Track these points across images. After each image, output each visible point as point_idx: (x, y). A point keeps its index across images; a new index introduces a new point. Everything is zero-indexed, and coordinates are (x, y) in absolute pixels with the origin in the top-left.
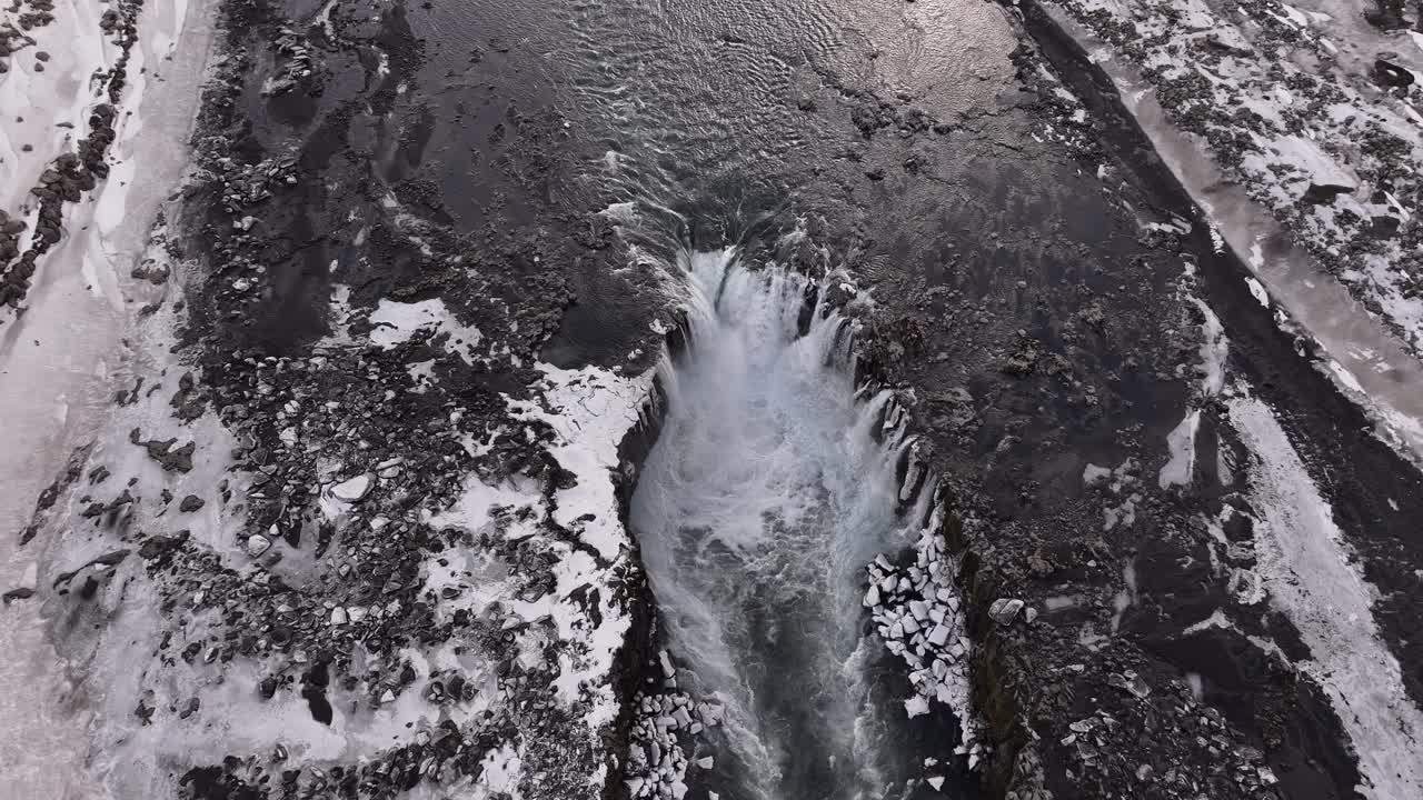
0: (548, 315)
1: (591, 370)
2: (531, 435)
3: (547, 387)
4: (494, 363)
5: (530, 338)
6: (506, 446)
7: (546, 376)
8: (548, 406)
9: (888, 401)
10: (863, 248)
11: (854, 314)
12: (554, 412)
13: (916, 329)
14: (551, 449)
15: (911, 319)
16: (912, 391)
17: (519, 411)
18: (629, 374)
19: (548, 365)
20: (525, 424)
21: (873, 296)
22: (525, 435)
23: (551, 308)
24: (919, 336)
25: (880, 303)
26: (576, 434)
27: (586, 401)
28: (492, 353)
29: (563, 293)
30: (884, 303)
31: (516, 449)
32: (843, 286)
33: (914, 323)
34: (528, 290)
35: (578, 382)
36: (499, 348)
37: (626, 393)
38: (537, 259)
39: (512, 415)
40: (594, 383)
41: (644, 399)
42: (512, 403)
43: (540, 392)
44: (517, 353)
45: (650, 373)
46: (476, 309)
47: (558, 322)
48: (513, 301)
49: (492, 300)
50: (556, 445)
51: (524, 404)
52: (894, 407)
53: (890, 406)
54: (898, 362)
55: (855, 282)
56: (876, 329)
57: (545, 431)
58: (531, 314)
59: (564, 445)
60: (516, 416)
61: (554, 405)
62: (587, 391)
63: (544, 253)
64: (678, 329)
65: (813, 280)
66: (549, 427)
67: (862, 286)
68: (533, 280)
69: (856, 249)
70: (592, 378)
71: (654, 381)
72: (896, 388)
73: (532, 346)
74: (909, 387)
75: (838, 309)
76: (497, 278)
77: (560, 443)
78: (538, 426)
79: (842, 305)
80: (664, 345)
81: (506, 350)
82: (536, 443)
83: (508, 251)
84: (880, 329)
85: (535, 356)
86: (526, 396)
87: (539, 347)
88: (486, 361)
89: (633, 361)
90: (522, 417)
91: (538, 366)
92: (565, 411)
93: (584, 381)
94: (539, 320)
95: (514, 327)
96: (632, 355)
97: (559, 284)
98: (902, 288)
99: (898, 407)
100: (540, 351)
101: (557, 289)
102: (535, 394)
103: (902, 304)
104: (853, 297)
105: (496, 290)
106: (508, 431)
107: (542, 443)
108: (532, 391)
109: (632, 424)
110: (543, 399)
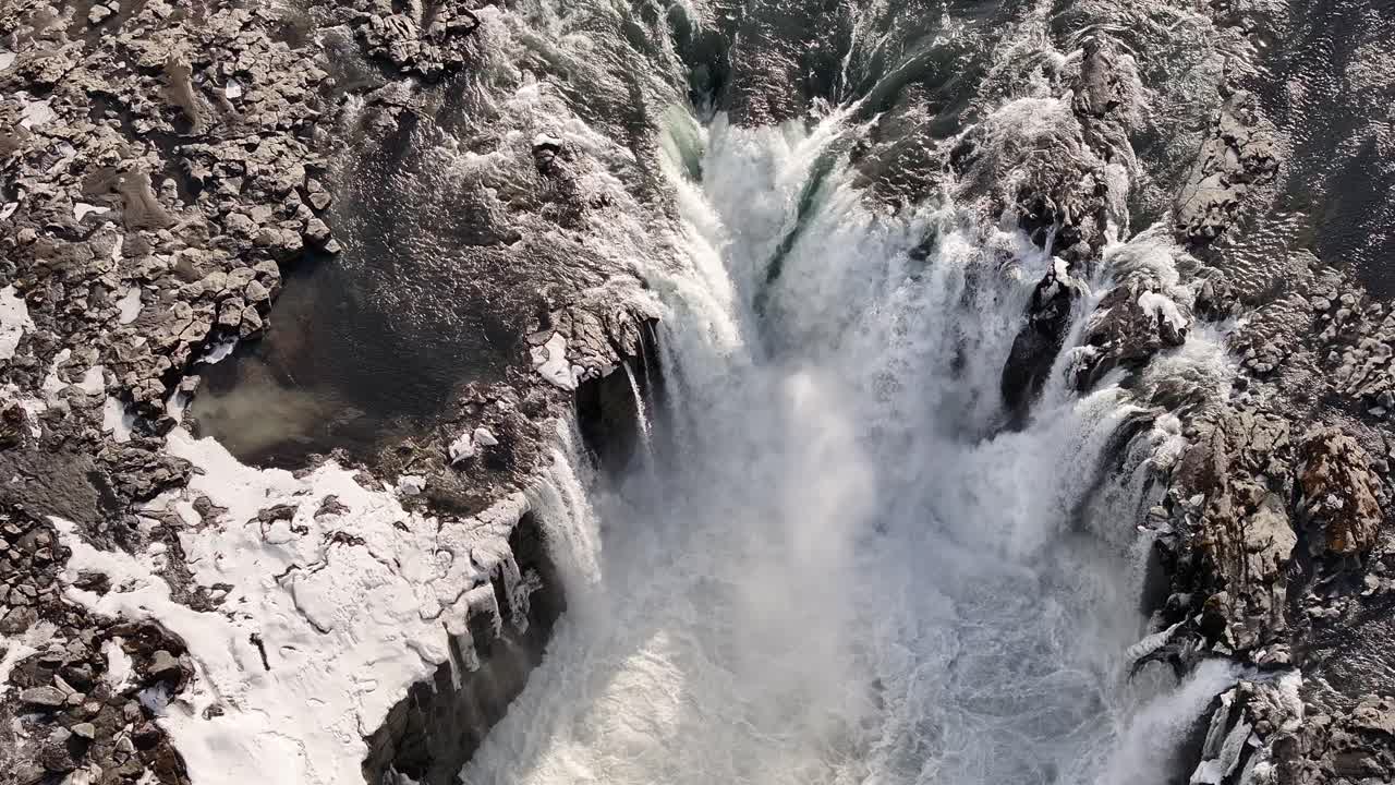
0: (236, 279)
1: (331, 477)
2: (120, 667)
3: (193, 517)
4: (52, 418)
5: (169, 351)
6: (42, 695)
7: (195, 482)
8: (187, 577)
9: (1217, 702)
10: (1237, 179)
11: (1168, 398)
12: (200, 602)
13: (1343, 479)
14: (171, 720)
15: (1335, 446)
16: (1292, 682)
17: (98, 583)
18: (443, 506)
19: (209, 443)
20: (108, 629)
21: (1237, 349)
22: (101, 667)
23: (247, 257)
24: (1351, 502)
25: (1255, 372)
26: (253, 680)
27: (299, 580)
28: (52, 383)
29: (292, 213)
30: (1264, 377)
31: (67, 707)
32: (1148, 302)
33: (1342, 457)
34: (190, 189)
35: (285, 513)
36: (75, 371)
37: (422, 566)
38: (233, 91)
39: (75, 595)
40: (336, 524)
41: (476, 595)
42: (85, 557)
43: (169, 531)
44: (124, 394)
45: (508, 509)
46: (29, 233)
47: (263, 308)
48: (138, 223)
49: (82, 210)
50: (188, 707)
51: (115, 564)
52: (1230, 724)
53: (1220, 718)
54: (1268, 582)
55: (1188, 293)
56: (1222, 461)
57: (164, 661)
58: (184, 273)
59: (214, 711)
60: (88, 599)
61: (205, 577)
62: (308, 546)
63: (259, 76)
64: (619, 374)
65: (1061, 265)
66: (178, 647)
67: (1207, 310)
68: (211, 160)
69: (1213, 180)
70: (330, 506)
71: (513, 539)
72: (1248, 664)
73: (171, 378)
74: (1287, 667)
75: (1120, 373)
76: (109, 138)
77: (202, 702)
78: (147, 639)
79: (1137, 362)
80: (563, 426)
81: (94, 380)
82: (129, 695)
83: (154, 54)
84: (1234, 465)
85: (175, 410)
86: (124, 539)
87: (190, 383)
88: (32, 407)
89: (463, 466)
90: (104, 606)
91: (179, 444)
92: (231, 603)
93: (306, 513)
94: (207, 296)
95: (130, 306)
96: (463, 446)
97: (286, 181)
98: (1331, 331)
99: (1241, 730)
100: (189, 397)
101: (275, 196)
102: (154, 536)
103: (1321, 385)
104: (1172, 341)
105: (103, 181)
106: (57, 645)
107: (148, 697)
108: (146, 525)
109: (425, 672)
110: (177, 553)
